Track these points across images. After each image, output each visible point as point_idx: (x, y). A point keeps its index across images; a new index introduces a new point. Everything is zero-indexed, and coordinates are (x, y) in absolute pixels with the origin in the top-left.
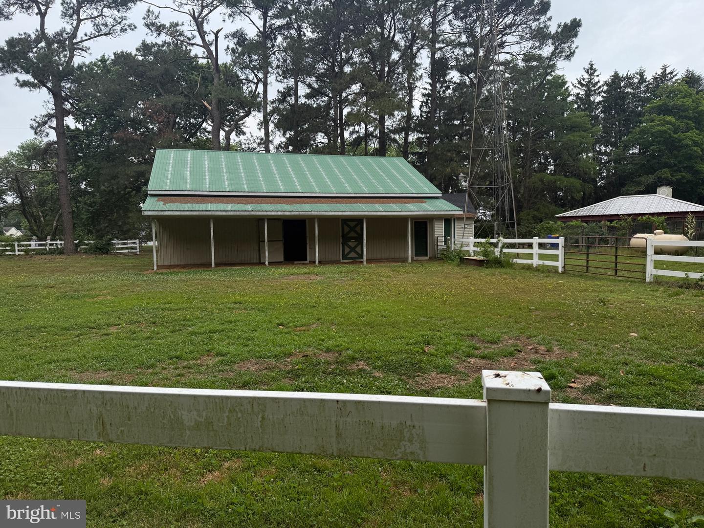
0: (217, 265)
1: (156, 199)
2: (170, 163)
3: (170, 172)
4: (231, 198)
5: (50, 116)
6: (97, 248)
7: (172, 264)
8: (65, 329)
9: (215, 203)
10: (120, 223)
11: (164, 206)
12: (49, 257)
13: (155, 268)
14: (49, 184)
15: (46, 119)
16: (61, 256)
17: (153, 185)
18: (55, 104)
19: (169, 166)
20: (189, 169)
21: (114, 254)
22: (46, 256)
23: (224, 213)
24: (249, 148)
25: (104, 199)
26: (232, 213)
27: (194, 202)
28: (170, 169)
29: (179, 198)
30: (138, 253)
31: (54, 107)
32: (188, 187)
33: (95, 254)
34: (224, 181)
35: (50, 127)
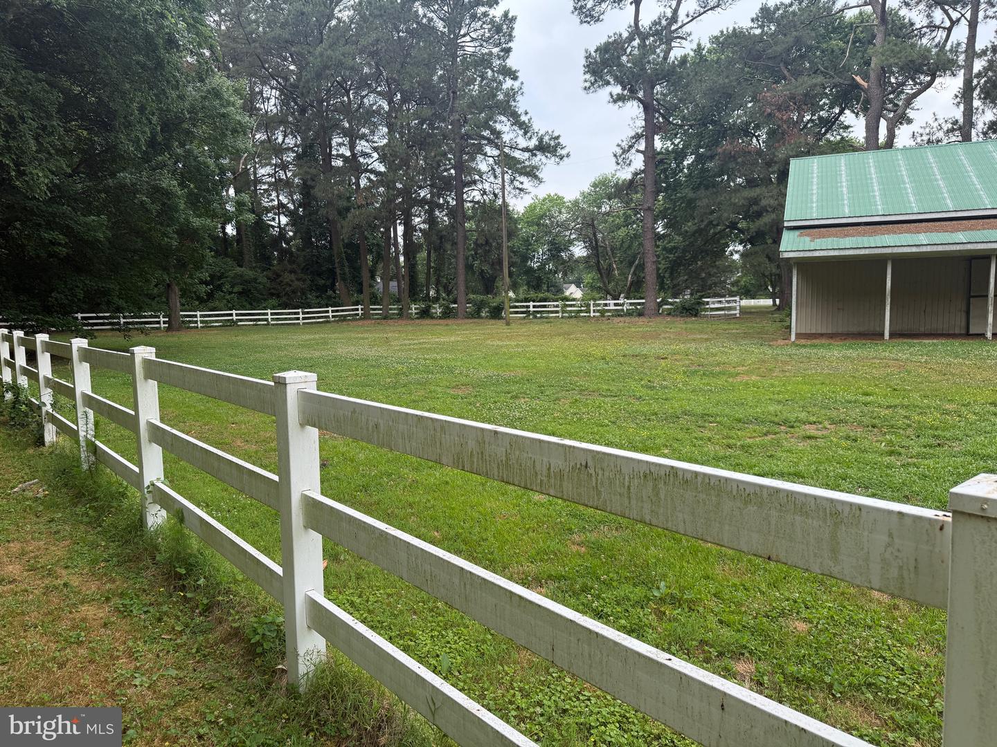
0: (892, 335)
1: (797, 233)
2: (813, 178)
3: (815, 192)
4: (924, 224)
5: (637, 137)
6: (684, 308)
7: (814, 331)
8: (739, 421)
9: (895, 233)
10: (704, 275)
11: (812, 244)
12: (627, 319)
13: (793, 337)
14: (620, 228)
15: (634, 140)
16: (641, 319)
17: (792, 212)
18: (645, 120)
19: (812, 182)
20: (844, 184)
21: (706, 316)
22: (621, 319)
23: (914, 250)
24: (929, 142)
25: (687, 243)
26: (929, 249)
27: (859, 234)
28: (815, 187)
29: (833, 229)
30: (738, 315)
31: (643, 123)
32: (846, 211)
33: (682, 317)
34: (908, 197)
35: (638, 151)
